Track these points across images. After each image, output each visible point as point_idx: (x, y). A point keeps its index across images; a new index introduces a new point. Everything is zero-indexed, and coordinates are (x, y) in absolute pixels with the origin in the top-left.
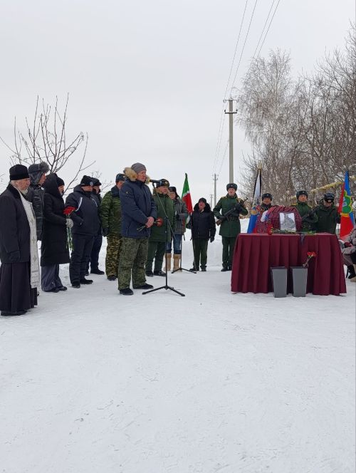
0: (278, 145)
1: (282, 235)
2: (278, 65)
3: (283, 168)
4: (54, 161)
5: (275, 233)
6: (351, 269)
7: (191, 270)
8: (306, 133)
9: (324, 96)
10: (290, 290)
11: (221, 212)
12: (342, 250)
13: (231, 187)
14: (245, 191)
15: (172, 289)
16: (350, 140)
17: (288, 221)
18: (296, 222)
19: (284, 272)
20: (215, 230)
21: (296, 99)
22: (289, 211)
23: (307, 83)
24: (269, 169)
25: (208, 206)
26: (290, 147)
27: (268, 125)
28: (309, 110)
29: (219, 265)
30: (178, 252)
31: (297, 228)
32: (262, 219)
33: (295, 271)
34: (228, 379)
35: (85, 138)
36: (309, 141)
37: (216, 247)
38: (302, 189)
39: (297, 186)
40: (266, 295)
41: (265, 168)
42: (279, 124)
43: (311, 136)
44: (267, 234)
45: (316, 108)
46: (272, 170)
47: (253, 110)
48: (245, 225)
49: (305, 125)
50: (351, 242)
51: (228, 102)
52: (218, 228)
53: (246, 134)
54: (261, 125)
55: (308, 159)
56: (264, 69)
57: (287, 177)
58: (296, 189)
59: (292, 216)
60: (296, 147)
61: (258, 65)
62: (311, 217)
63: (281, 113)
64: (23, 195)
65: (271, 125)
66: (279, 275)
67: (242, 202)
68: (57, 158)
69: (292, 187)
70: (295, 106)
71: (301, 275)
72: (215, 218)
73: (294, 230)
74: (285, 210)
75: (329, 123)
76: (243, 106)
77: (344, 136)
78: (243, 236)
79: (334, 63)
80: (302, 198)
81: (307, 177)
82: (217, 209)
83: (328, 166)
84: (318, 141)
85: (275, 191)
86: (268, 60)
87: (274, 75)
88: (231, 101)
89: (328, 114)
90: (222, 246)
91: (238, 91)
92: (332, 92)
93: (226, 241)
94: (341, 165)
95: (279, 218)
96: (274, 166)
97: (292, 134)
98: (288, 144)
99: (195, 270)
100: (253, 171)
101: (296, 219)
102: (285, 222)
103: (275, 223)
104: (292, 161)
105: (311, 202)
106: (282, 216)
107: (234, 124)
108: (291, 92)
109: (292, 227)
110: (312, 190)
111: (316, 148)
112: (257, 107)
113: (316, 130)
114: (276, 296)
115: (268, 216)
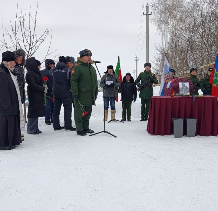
0: (179, 37)
1: (181, 97)
3: (182, 52)
4: (30, 49)
5: (175, 96)
7: (121, 121)
8: (198, 28)
9: (210, 3)
10: (185, 134)
11: (140, 82)
13: (148, 65)
14: (157, 68)
15: (108, 133)
17: (184, 88)
18: (190, 88)
19: (182, 121)
20: (136, 94)
21: (191, 5)
22: (186, 81)
24: (173, 53)
25: (132, 79)
26: (187, 37)
27: (173, 22)
28: (200, 12)
29: (139, 117)
32: (168, 87)
33: (189, 121)
36: (200, 33)
37: (137, 105)
38: (194, 67)
39: (191, 64)
40: (169, 136)
41: (170, 52)
42: (179, 22)
43: (201, 30)
44: (170, 97)
45: (205, 11)
46: (174, 54)
47: (162, 13)
48: (157, 91)
49: (197, 22)
51: (145, 7)
52: (138, 93)
53: (157, 29)
54: (167, 23)
55: (198, 46)
57: (184, 58)
58: (190, 66)
59: (187, 84)
60: (191, 38)
63: (181, 14)
64: (11, 71)
65: (174, 23)
66: (178, 123)
67: (154, 75)
68: (31, 47)
69: (188, 65)
70: (191, 9)
71: (192, 123)
72: (137, 86)
73: (189, 93)
74: (183, 81)
75: (213, 21)
76: (156, 10)
78: (156, 98)
80: (193, 73)
81: (198, 58)
82: (138, 80)
83: (212, 50)
84: (205, 33)
85: (177, 67)
88: (147, 7)
89: (213, 15)
90: (141, 105)
93: (144, 102)
95: (178, 86)
96: (176, 51)
97: (188, 29)
98: (186, 35)
100: (162, 54)
101: (190, 86)
102: (183, 88)
103: (176, 89)
104: (188, 47)
105: (200, 75)
106: (181, 84)
109: (187, 92)
110: (201, 67)
111: (204, 38)
112: (165, 11)
113: (204, 26)
114: (175, 137)
115: (171, 84)
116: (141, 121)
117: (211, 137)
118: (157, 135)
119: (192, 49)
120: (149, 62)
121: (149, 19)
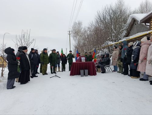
0: (80, 42)
2: (80, 24)
3: (82, 47)
6: (97, 69)
7: (62, 71)
9: (90, 31)
10: (84, 74)
12: (95, 65)
14: (73, 52)
15: (57, 76)
17: (83, 59)
22: (84, 57)
23: (86, 28)
25: (65, 56)
27: (78, 37)
30: (59, 67)
33: (85, 70)
35: (35, 40)
37: (67, 65)
41: (78, 47)
42: (80, 37)
43: (87, 40)
45: (88, 33)
47: (75, 34)
48: (74, 60)
49: (86, 37)
52: (68, 61)
53: (73, 39)
54: (76, 37)
55: (87, 45)
56: (77, 24)
57: (82, 49)
59: (84, 58)
61: (75, 23)
62: (88, 58)
63: (81, 34)
66: (82, 71)
68: (27, 45)
69: (84, 51)
70: (84, 33)
71: (87, 71)
74: (82, 57)
75: (91, 37)
77: (94, 40)
78: (74, 63)
79: (92, 24)
80: (86, 54)
82: (67, 56)
83: (91, 46)
86: (77, 22)
87: (79, 26)
88: (69, 31)
90: (69, 65)
91: (71, 29)
92: (92, 30)
93: (70, 64)
96: (80, 46)
97: (83, 39)
98: (83, 41)
99: (63, 71)
100: (75, 47)
103: (80, 60)
106: (82, 58)
108: (83, 30)
109: (84, 61)
111: (88, 42)
113: (88, 38)
114: (81, 76)
115: (79, 58)
117: (94, 76)
118: (74, 75)
119: (85, 46)
120: (71, 50)
121: (70, 36)
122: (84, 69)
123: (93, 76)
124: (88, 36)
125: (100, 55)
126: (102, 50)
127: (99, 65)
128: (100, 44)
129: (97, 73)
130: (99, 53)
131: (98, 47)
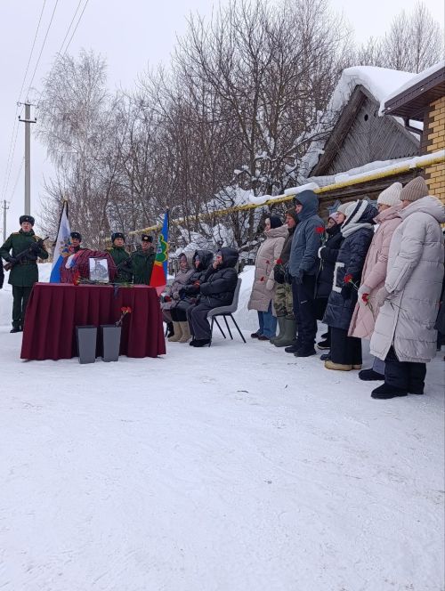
0: (90, 172)
1: (92, 286)
2: (90, 71)
3: (96, 201)
6: (170, 327)
8: (124, 162)
9: (146, 120)
10: (100, 353)
11: (11, 253)
12: (162, 304)
13: (27, 220)
14: (47, 226)
16: (174, 176)
17: (99, 269)
18: (109, 270)
19: (94, 331)
20: (3, 276)
21: (113, 118)
23: (127, 101)
24: (78, 201)
26: (105, 176)
27: (77, 145)
28: (128, 134)
29: (7, 325)
31: (110, 278)
32: (68, 265)
33: (107, 330)
34: (12, 473)
36: (128, 172)
39: (114, 226)
41: (74, 200)
42: (91, 145)
43: (130, 166)
45: (136, 133)
46: (82, 203)
47: (58, 122)
49: (123, 151)
50: (172, 296)
51: (23, 107)
52: (7, 274)
53: (48, 151)
54: (68, 144)
55: (127, 194)
56: (73, 71)
57: (101, 213)
58: (112, 229)
59: (104, 263)
60: (113, 177)
61: (65, 66)
62: (128, 265)
63: (94, 131)
65: (82, 146)
66: (87, 336)
67: (41, 240)
69: (107, 227)
70: (112, 125)
71: (113, 334)
72: (4, 260)
73: (107, 280)
74: (96, 255)
75: (151, 154)
76: (45, 115)
77: (168, 171)
78: (44, 287)
79: (158, 81)
80: (118, 242)
81: (126, 215)
82: (6, 248)
83: (149, 205)
84: (138, 173)
85: (87, 229)
86: (78, 61)
87: (86, 82)
88: (28, 106)
89: (151, 143)
91: (38, 94)
92: (156, 116)
93: (17, 292)
94: (163, 205)
96: (85, 199)
97: (107, 161)
98: (102, 172)
100: (58, 201)
102: (96, 269)
104: (108, 193)
105: (129, 246)
106: (92, 262)
107: (32, 137)
108: (106, 107)
109: (105, 276)
110: (131, 233)
111: (135, 181)
112: (64, 119)
113: (136, 160)
114: (82, 362)
115: (74, 261)
116: (12, 332)
121: (32, 130)
122: (101, 320)
123: (148, 362)
124: (134, 145)
125: (190, 256)
126: (203, 233)
127: (182, 304)
128: (192, 198)
129: (169, 345)
130: (185, 244)
131: (187, 213)
